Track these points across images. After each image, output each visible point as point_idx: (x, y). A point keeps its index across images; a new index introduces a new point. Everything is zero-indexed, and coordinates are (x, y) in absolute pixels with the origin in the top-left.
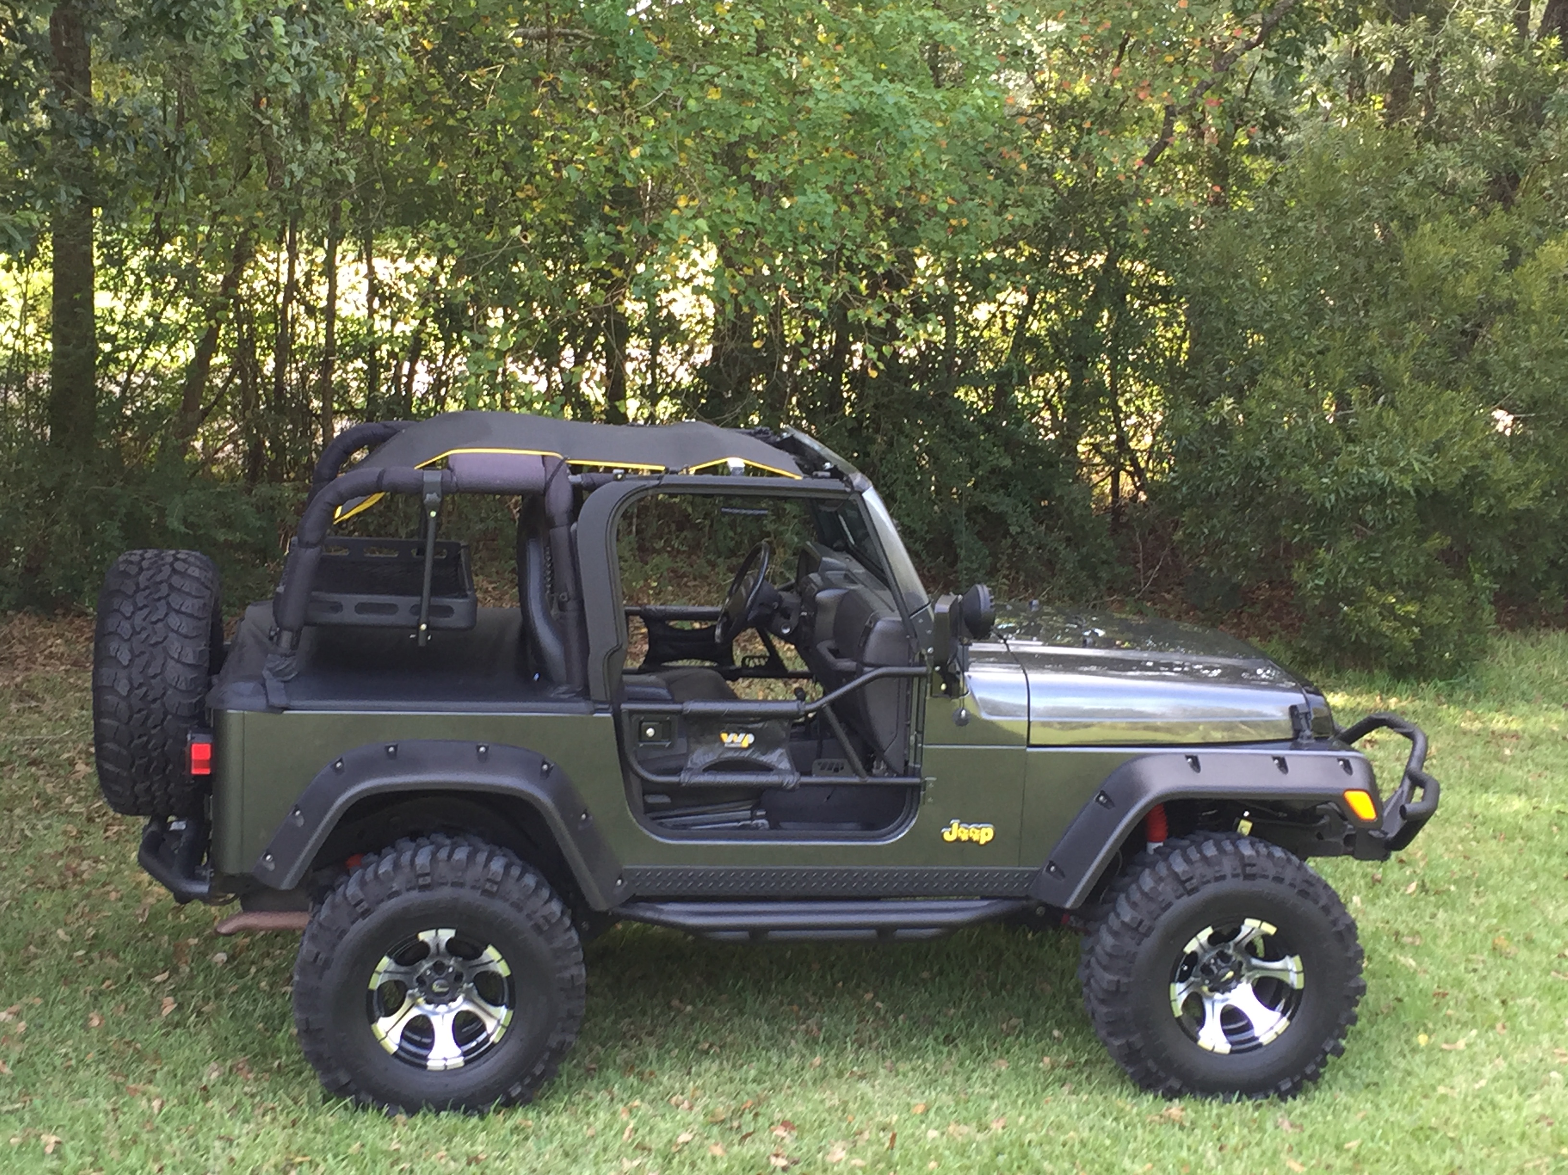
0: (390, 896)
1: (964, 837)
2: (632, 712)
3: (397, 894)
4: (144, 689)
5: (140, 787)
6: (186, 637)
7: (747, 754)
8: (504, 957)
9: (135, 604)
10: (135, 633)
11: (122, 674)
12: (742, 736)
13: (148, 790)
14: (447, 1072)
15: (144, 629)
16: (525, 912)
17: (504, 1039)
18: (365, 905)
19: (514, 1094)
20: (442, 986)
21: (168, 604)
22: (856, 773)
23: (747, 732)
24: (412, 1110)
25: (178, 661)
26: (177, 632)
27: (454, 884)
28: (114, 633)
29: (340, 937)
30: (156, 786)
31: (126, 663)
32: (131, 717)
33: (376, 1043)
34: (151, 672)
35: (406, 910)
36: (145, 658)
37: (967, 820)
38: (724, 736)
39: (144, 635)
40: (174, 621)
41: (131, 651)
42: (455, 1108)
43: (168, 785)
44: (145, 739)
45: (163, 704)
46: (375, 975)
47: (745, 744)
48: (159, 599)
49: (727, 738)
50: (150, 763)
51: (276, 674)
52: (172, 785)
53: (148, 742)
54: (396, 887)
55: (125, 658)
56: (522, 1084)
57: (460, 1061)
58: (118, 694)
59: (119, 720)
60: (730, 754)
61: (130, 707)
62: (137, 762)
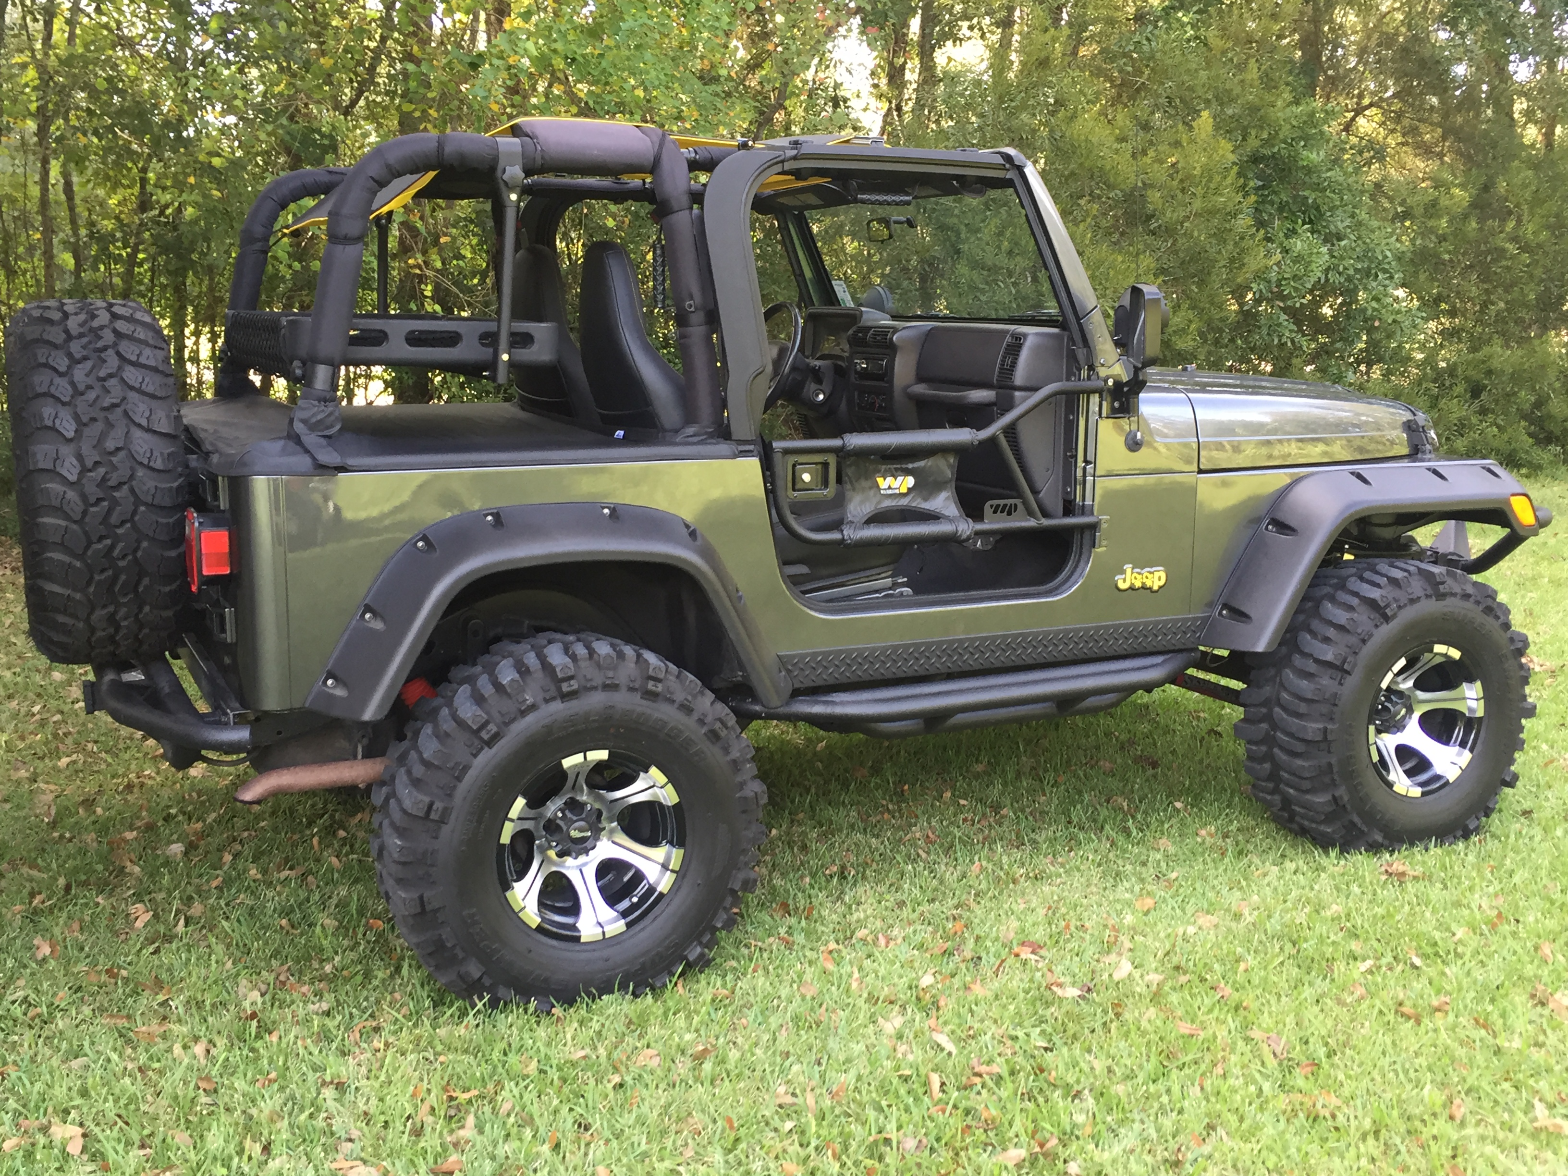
0: (523, 713)
1: (1138, 584)
2: (787, 452)
3: (533, 707)
4: (102, 471)
5: (99, 614)
6: (153, 396)
7: (904, 502)
8: (671, 780)
9: (70, 355)
10: (78, 393)
11: (66, 451)
12: (900, 479)
13: (111, 619)
14: (605, 942)
15: (89, 387)
16: (695, 716)
17: (676, 887)
18: (493, 728)
19: (691, 958)
20: (581, 830)
21: (118, 353)
22: (1031, 513)
23: (907, 472)
24: (569, 1001)
25: (148, 430)
26: (140, 391)
27: (606, 687)
28: (47, 395)
29: (459, 779)
30: (123, 611)
31: (70, 434)
32: (85, 513)
33: (513, 916)
34: (110, 445)
35: (549, 729)
36: (99, 426)
37: (1140, 564)
38: (880, 480)
39: (91, 395)
40: (132, 375)
41: (76, 417)
42: (623, 987)
43: (140, 609)
44: (108, 542)
45: (132, 491)
46: (507, 823)
47: (904, 490)
48: (105, 348)
49: (883, 483)
50: (115, 579)
51: (312, 427)
52: (147, 609)
53: (112, 547)
54: (530, 700)
55: (68, 428)
56: (700, 943)
57: (620, 926)
58: (64, 480)
59: (67, 517)
60: (887, 503)
61: (84, 497)
62: (97, 577)
